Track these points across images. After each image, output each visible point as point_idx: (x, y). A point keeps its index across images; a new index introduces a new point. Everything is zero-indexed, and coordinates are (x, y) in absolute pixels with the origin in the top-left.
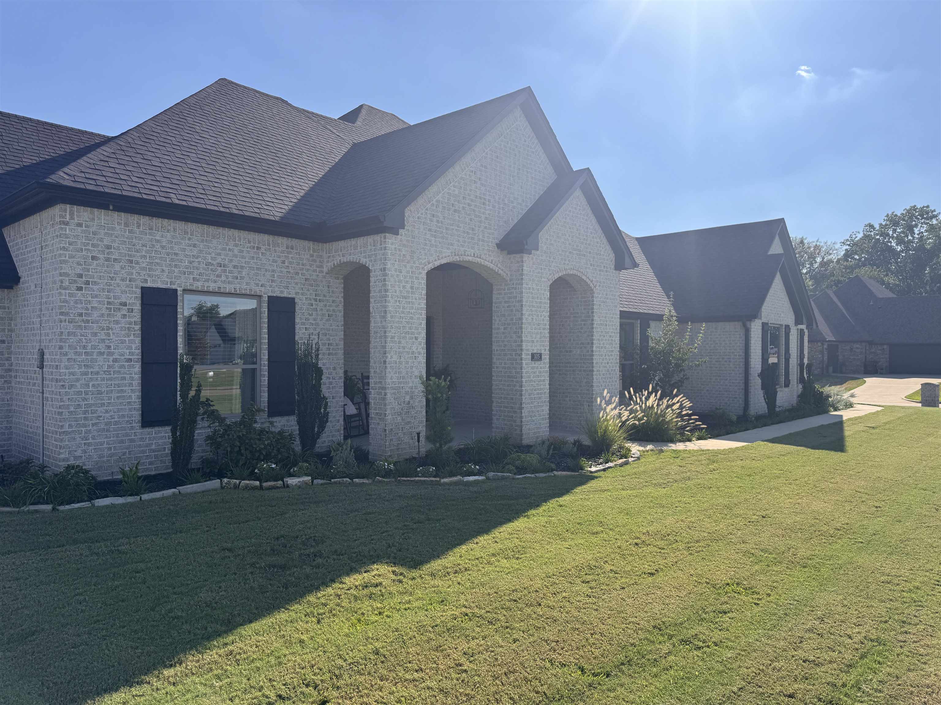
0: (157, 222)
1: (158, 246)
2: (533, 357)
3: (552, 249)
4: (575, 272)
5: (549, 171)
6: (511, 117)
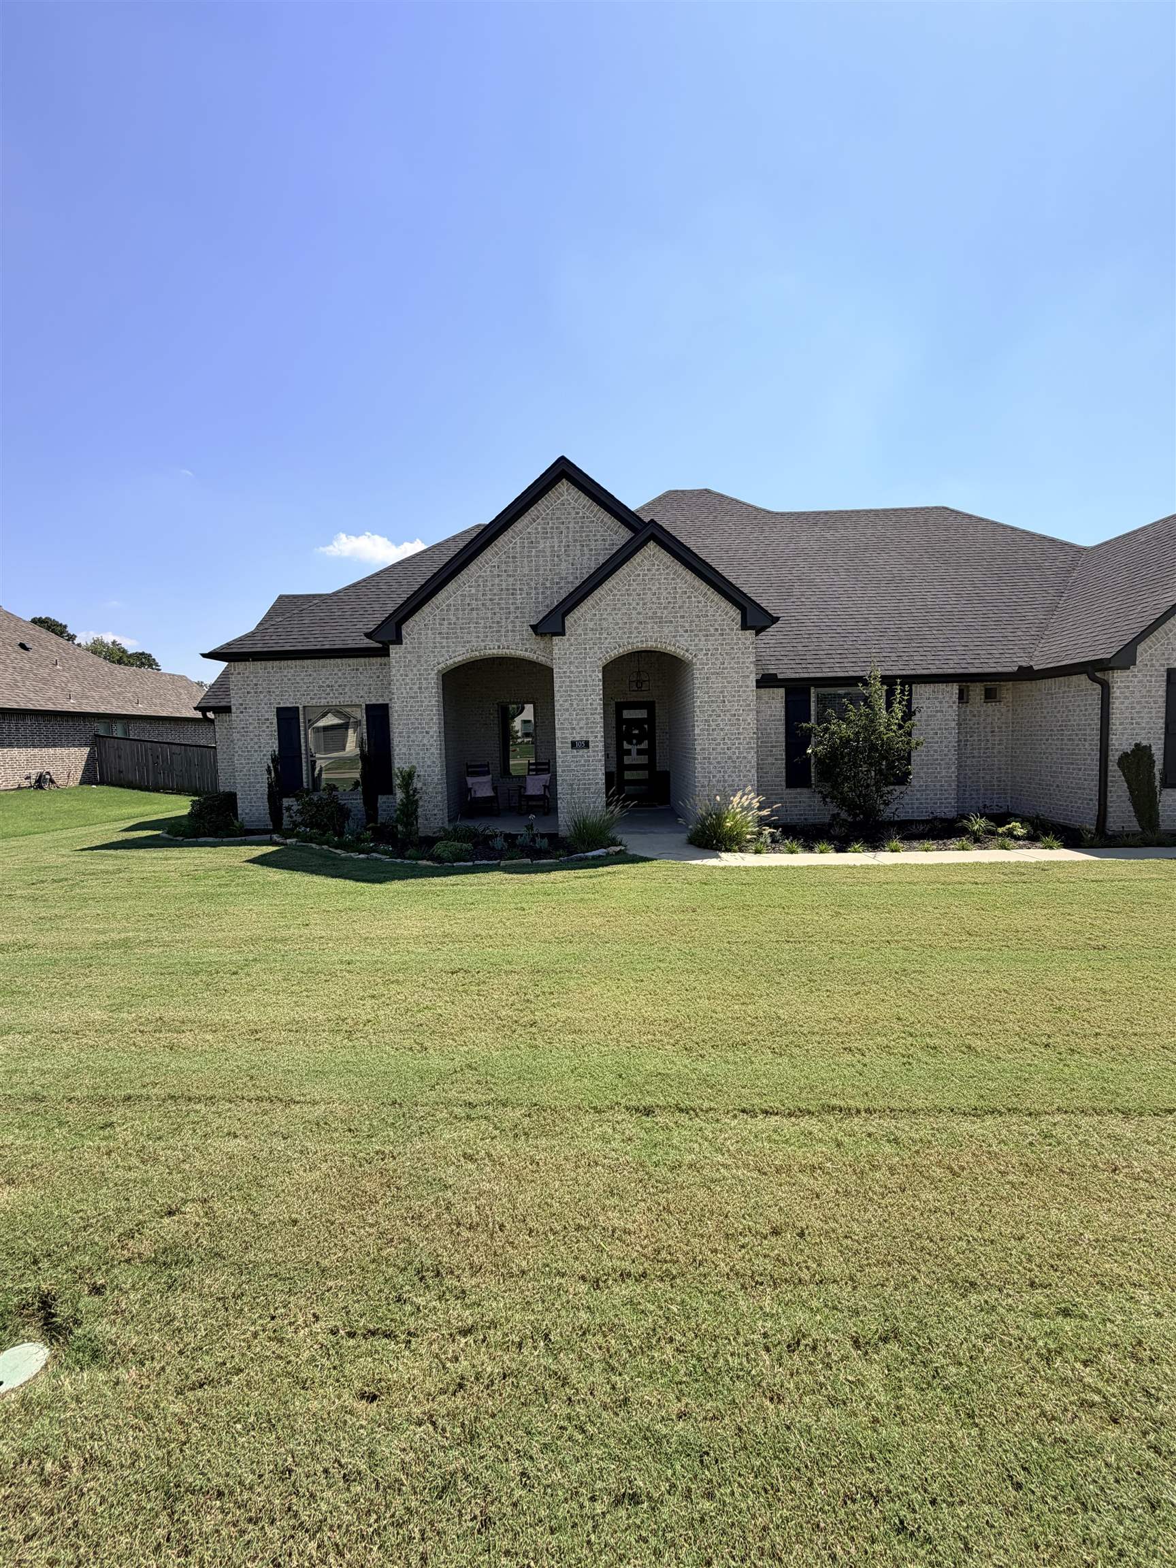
0: (284, 663)
1: (285, 679)
2: (574, 744)
3: (605, 624)
4: (650, 645)
5: (624, 535)
6: (552, 494)
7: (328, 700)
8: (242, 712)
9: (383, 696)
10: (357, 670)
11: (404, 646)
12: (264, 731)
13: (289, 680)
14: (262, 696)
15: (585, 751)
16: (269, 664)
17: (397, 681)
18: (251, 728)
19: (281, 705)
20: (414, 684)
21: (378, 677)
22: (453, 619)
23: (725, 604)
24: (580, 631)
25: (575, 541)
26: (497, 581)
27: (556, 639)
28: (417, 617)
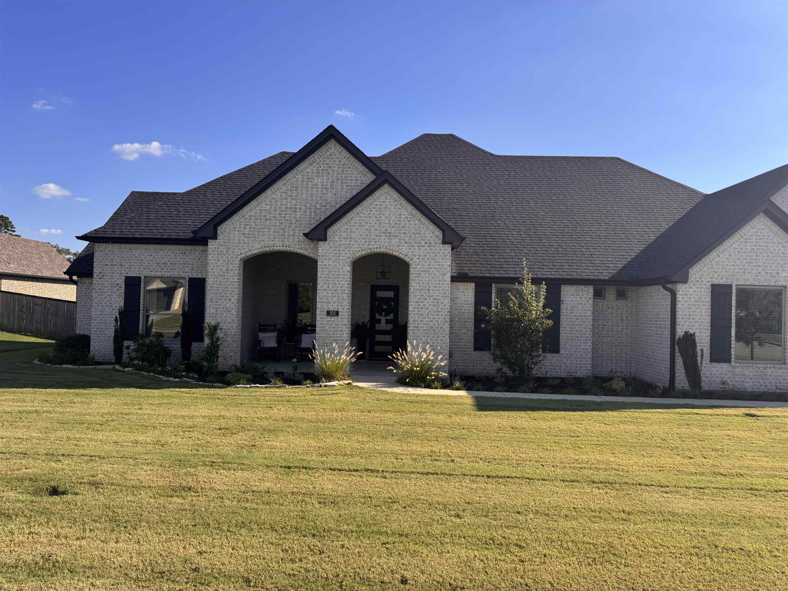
0: (133, 246)
1: (133, 257)
2: (328, 313)
3: (353, 235)
4: (383, 250)
5: (369, 178)
6: (324, 148)
7: (163, 273)
8: (100, 278)
9: (201, 272)
10: (185, 253)
11: (218, 241)
12: (115, 292)
13: (136, 257)
14: (116, 268)
15: (336, 318)
16: (123, 246)
17: (212, 264)
18: (106, 289)
19: (129, 275)
20: (223, 266)
21: (200, 259)
22: (253, 225)
23: (432, 227)
24: (337, 239)
25: (338, 179)
26: (284, 202)
27: (321, 243)
28: (228, 222)
